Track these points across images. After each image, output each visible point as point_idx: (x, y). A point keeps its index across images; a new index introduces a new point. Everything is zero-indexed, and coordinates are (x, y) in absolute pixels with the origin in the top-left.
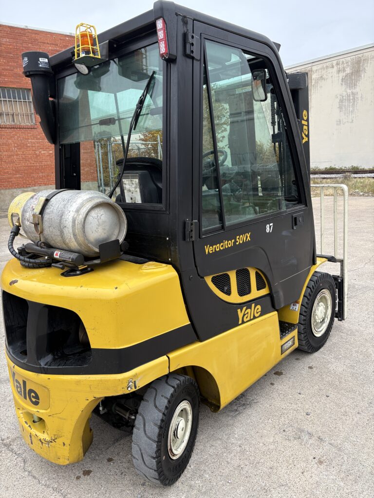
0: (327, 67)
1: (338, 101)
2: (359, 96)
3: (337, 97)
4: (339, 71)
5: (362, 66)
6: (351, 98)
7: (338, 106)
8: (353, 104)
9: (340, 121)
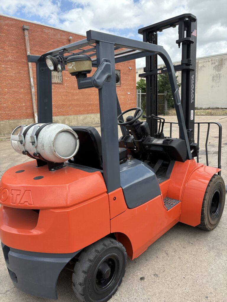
0: (206, 61)
1: (212, 77)
2: (222, 75)
3: (211, 75)
4: (212, 64)
5: (224, 62)
6: (218, 76)
7: (212, 79)
8: (219, 79)
9: (213, 86)
